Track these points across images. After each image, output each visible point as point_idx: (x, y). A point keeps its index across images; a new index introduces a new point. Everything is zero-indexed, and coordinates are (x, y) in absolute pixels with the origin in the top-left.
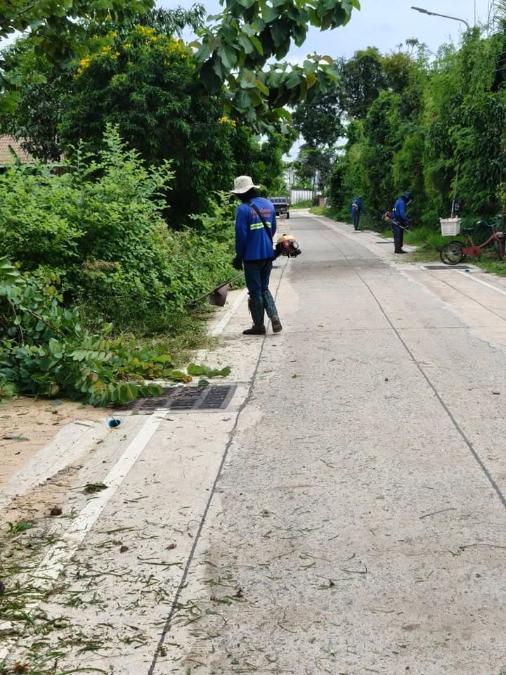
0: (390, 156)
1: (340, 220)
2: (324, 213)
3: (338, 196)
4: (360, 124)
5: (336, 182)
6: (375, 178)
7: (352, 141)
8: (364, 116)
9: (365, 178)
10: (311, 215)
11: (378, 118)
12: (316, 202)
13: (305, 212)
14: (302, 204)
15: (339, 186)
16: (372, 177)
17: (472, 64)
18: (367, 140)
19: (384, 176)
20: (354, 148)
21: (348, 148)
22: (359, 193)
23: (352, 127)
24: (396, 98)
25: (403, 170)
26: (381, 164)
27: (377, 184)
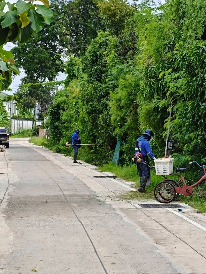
0: (107, 94)
1: (59, 151)
2: (43, 144)
3: (56, 127)
4: (79, 60)
5: (55, 115)
6: (93, 113)
7: (72, 76)
8: (83, 54)
9: (83, 113)
10: (31, 145)
11: (96, 56)
12: (36, 132)
13: (24, 142)
14: (22, 134)
15: (59, 119)
16: (89, 113)
17: (184, 13)
18: (86, 77)
19: (101, 112)
20: (73, 83)
21: (67, 83)
22: (77, 126)
23: (72, 64)
24: (114, 40)
25: (120, 107)
26: (99, 101)
27: (95, 119)
